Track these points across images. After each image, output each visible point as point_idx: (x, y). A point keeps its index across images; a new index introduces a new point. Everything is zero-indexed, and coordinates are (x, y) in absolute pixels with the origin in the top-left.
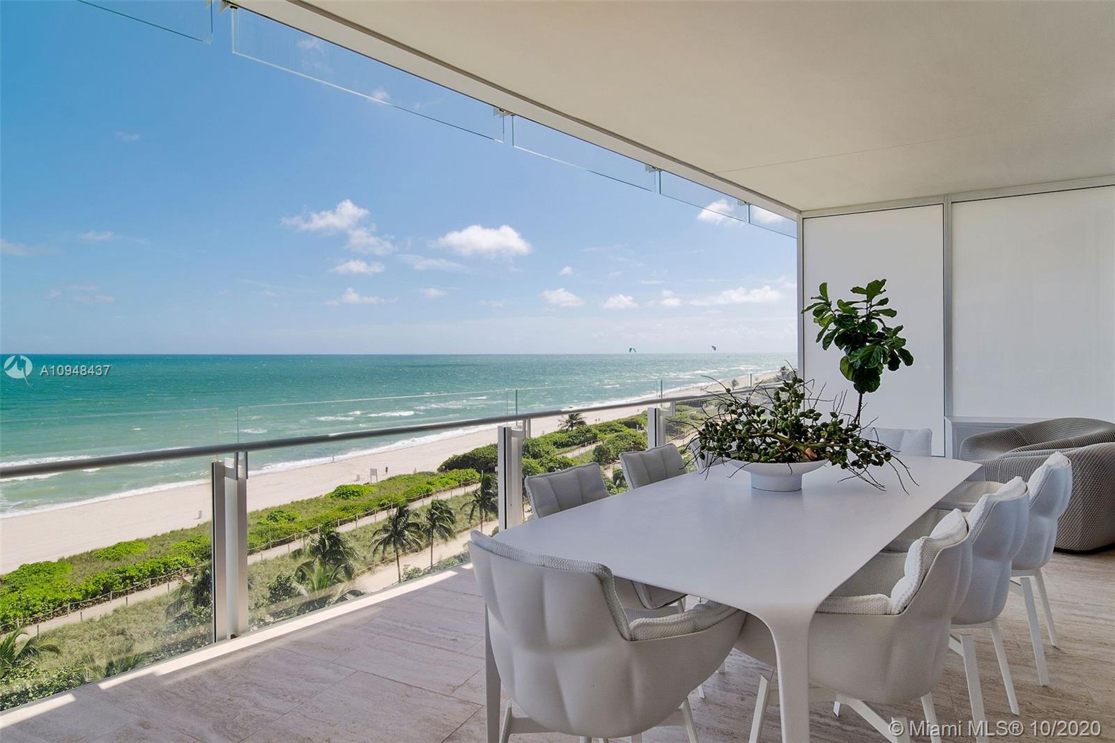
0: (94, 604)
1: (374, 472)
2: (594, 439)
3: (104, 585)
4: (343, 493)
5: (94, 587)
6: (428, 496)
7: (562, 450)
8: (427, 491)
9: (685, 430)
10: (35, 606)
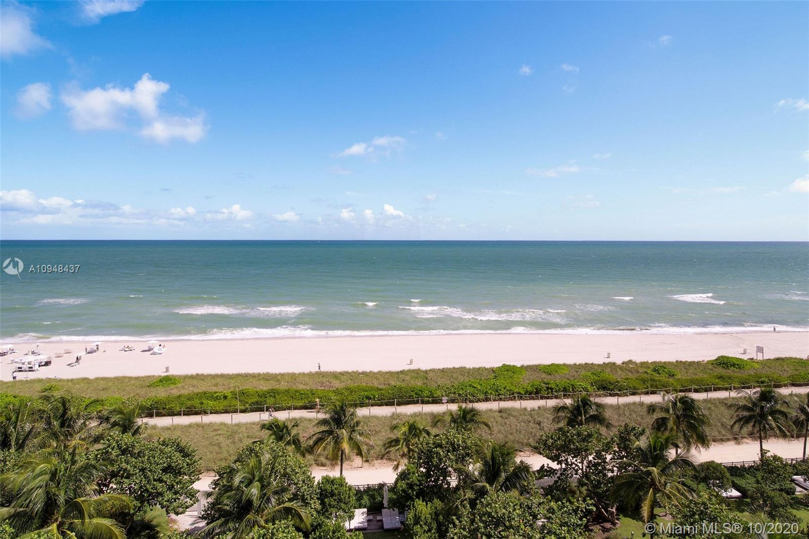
0: (530, 399)
1: (760, 349)
5: (531, 389)
10: (500, 390)
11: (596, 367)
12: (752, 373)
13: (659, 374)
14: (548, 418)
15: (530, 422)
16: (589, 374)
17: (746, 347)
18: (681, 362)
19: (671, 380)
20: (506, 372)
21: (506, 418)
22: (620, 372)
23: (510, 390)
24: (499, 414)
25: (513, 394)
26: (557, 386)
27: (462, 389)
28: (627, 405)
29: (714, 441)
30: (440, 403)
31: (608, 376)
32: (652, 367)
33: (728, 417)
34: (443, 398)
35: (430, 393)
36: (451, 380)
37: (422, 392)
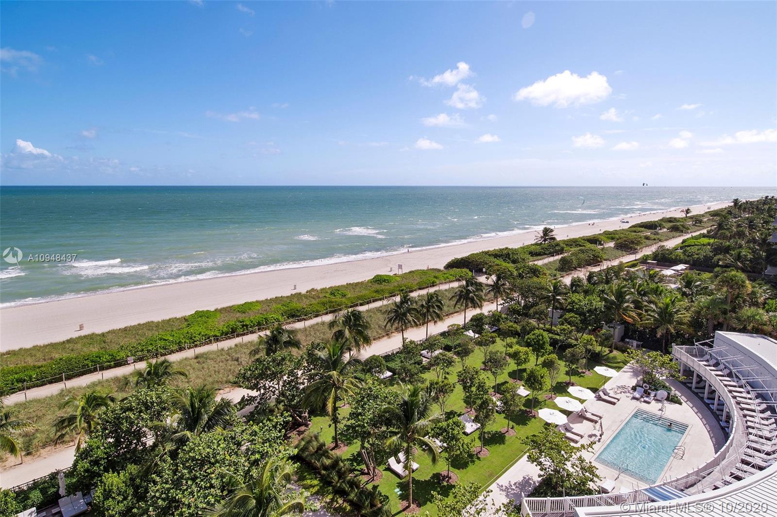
0: (227, 339)
1: (400, 267)
2: (561, 251)
3: (232, 329)
4: (379, 280)
5: (226, 329)
6: (433, 286)
8: (433, 283)
9: (639, 248)
10: (195, 337)
11: (285, 299)
12: (396, 285)
13: (335, 296)
14: (245, 353)
15: (227, 360)
16: (279, 306)
17: (392, 266)
18: (350, 284)
19: (344, 300)
20: (200, 319)
21: (204, 363)
22: (305, 300)
23: (206, 335)
24: (196, 361)
25: (209, 338)
26: (252, 322)
27: (151, 344)
28: (312, 327)
29: (374, 340)
30: (125, 365)
31: (296, 305)
32: (329, 291)
33: (382, 320)
34: (128, 359)
35: (111, 357)
36: (137, 337)
37: (100, 358)
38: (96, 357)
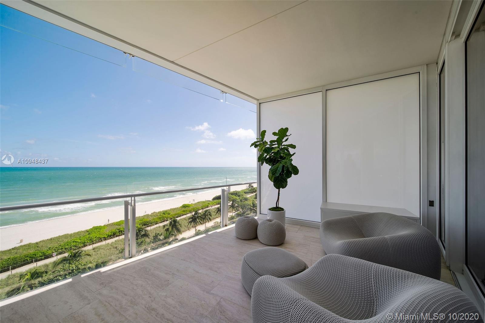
0: (110, 239)
1: (194, 200)
2: (256, 191)
3: (113, 233)
4: (184, 206)
5: (111, 234)
7: (247, 194)
8: (207, 206)
10: (93, 239)
11: (140, 218)
12: (192, 208)
13: (165, 214)
15: (111, 248)
16: (138, 221)
17: (190, 200)
18: (172, 209)
19: (169, 216)
20: (95, 230)
21: (98, 251)
22: (150, 217)
23: (99, 237)
24: (93, 251)
25: (101, 239)
27: (68, 245)
28: (154, 229)
29: (183, 232)
30: (50, 257)
31: (146, 220)
32: (162, 213)
33: (186, 223)
34: (53, 254)
35: (42, 254)
36: (58, 243)
37: (35, 255)
38: (33, 255)
